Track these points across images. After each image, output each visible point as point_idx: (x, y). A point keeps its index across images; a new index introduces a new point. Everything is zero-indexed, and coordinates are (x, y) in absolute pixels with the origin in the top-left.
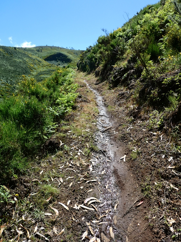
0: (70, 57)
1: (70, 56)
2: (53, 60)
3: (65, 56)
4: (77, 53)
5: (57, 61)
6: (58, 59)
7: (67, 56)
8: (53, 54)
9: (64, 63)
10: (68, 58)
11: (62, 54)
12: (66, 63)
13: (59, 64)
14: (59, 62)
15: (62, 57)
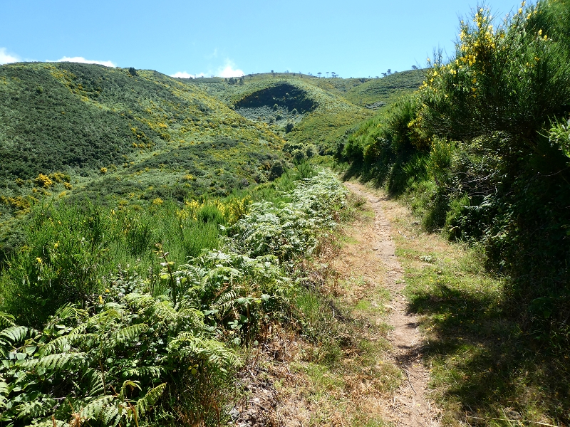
0: (314, 93)
1: (316, 93)
2: (261, 106)
3: (300, 93)
4: (344, 87)
5: (275, 109)
6: (277, 102)
7: (305, 92)
8: (264, 87)
9: (294, 113)
10: (307, 97)
11: (292, 87)
12: (300, 113)
13: (279, 118)
14: (281, 112)
15: (292, 95)
